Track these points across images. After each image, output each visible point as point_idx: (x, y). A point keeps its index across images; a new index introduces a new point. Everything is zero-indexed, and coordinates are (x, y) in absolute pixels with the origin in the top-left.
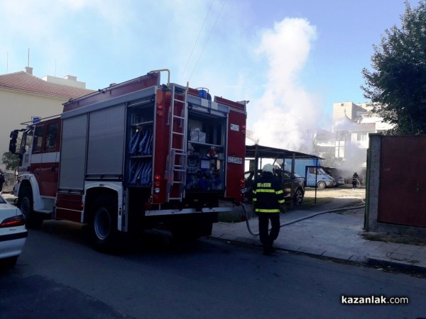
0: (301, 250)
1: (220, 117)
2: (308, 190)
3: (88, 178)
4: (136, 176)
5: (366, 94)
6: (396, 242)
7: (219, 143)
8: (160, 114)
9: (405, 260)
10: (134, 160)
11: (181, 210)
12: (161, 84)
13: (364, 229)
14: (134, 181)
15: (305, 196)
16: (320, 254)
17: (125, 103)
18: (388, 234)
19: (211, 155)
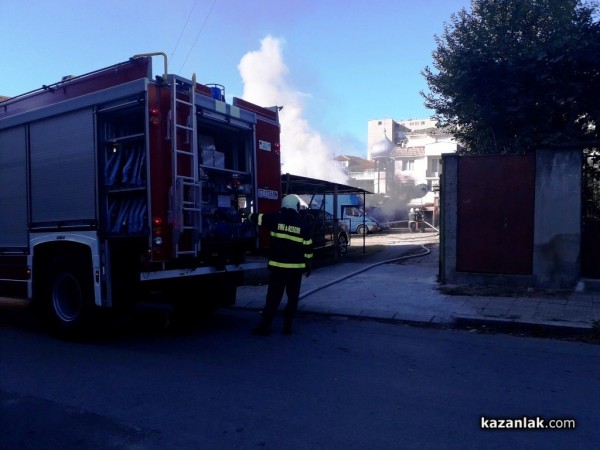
0: (364, 314)
1: (242, 130)
3: (34, 227)
4: (120, 220)
5: (428, 102)
6: (484, 295)
8: (155, 123)
10: (113, 195)
11: (193, 269)
13: (438, 281)
14: (117, 228)
16: (390, 317)
18: (471, 285)
19: (233, 187)
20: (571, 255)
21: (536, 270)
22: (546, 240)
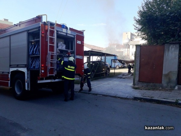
1: (72, 38)
2: (111, 69)
3: (11, 66)
4: (33, 65)
5: (135, 28)
6: (146, 90)
7: (72, 49)
8: (43, 36)
9: (149, 97)
10: (32, 57)
11: (55, 80)
12: (43, 22)
13: (133, 85)
14: (32, 67)
15: (110, 72)
16: (115, 96)
17: (27, 30)
18: (143, 86)
19: (68, 55)
20: (174, 77)
21: (163, 82)
22: (167, 73)
